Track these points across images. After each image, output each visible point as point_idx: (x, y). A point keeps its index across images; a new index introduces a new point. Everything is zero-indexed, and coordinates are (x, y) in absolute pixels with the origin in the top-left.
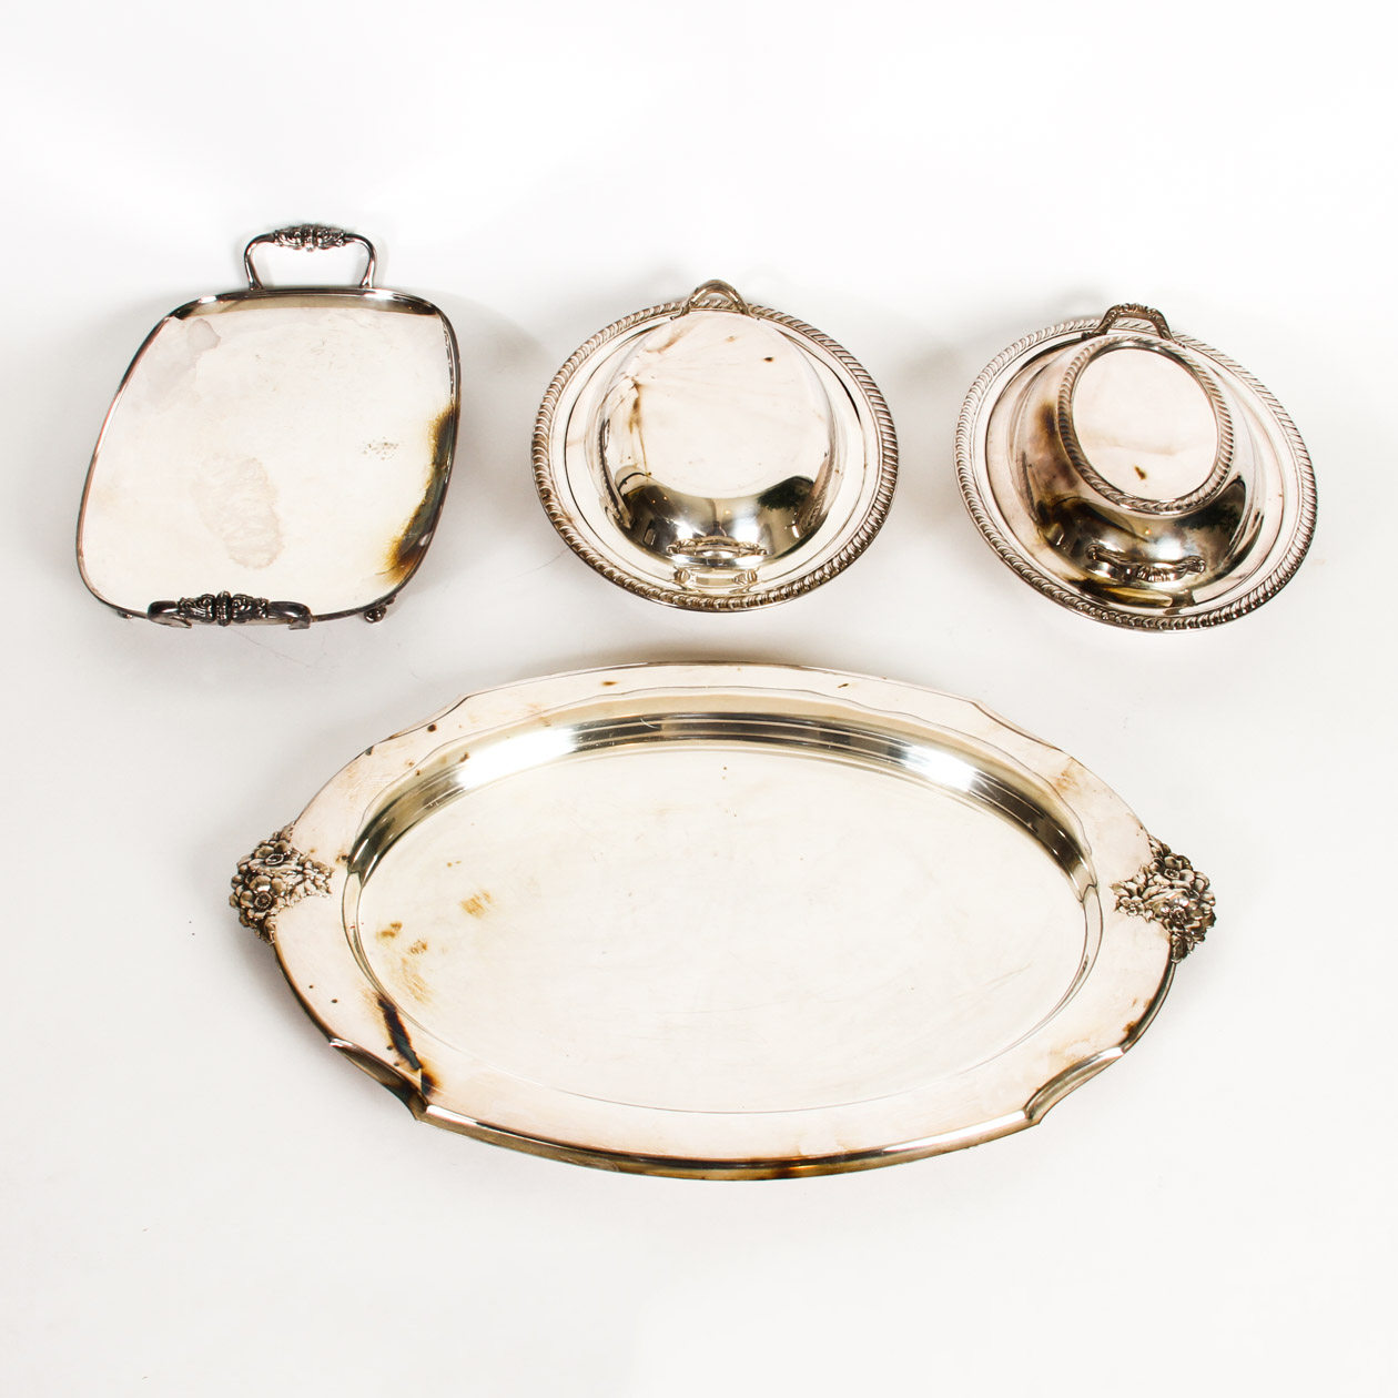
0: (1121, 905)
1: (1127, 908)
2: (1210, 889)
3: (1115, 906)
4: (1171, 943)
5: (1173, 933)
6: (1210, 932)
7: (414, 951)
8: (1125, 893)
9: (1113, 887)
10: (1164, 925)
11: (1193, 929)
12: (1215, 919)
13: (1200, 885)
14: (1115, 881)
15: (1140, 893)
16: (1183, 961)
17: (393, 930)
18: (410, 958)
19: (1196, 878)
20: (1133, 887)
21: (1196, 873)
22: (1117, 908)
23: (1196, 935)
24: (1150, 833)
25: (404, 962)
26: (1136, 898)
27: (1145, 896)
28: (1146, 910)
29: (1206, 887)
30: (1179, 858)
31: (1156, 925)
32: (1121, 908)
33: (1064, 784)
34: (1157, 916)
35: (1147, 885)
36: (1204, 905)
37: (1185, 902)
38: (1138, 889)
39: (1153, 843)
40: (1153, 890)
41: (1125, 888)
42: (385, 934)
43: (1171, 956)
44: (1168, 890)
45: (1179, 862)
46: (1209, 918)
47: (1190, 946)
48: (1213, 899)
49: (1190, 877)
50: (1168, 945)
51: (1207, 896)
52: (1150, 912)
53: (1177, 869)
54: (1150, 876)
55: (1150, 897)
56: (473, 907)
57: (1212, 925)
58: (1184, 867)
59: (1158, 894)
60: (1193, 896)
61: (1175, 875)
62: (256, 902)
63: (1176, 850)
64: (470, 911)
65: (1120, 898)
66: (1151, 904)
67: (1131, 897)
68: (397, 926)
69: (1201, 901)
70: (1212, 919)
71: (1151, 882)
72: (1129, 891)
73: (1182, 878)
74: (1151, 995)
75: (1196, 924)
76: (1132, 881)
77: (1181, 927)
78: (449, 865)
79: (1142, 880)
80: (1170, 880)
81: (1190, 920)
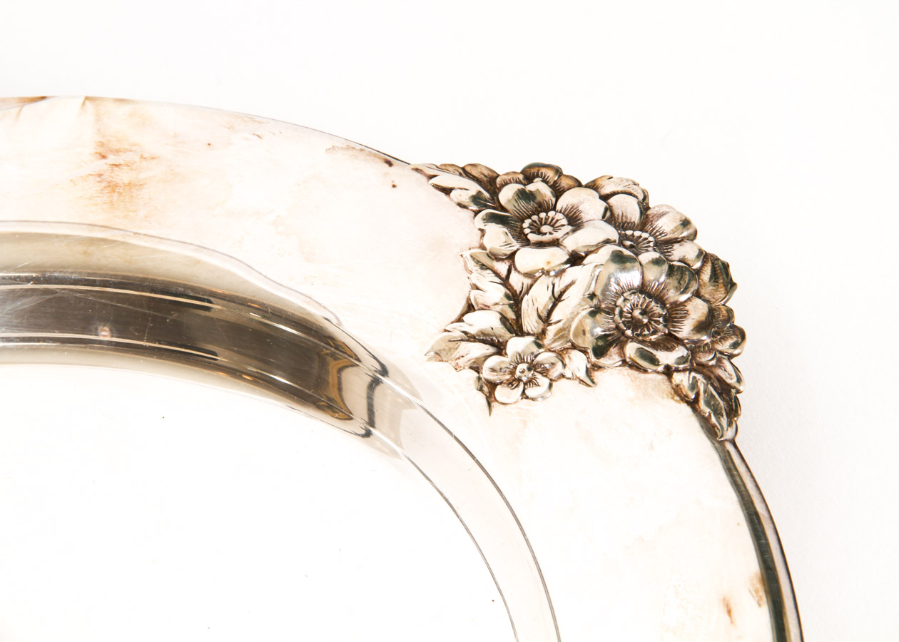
0: (493, 386)
1: (513, 382)
2: (652, 203)
3: (481, 399)
4: (684, 398)
5: (668, 372)
6: (741, 306)
8: (479, 350)
9: (438, 355)
10: (634, 366)
11: (701, 327)
12: (726, 267)
13: (628, 208)
14: (434, 337)
15: (516, 328)
16: (741, 421)
19: (605, 198)
20: (487, 321)
21: (593, 186)
22: (490, 399)
23: (719, 335)
24: (416, 162)
26: (516, 345)
27: (530, 322)
28: (560, 354)
29: (644, 208)
30: (529, 174)
31: (614, 376)
32: (500, 393)
33: (123, 176)
34: (600, 351)
35: (515, 299)
36: (678, 252)
37: (632, 277)
38: (504, 319)
39: (445, 180)
40: (538, 297)
41: (471, 338)
43: (711, 431)
44: (573, 272)
45: (537, 186)
46: (714, 276)
47: (727, 373)
48: (686, 223)
49: (591, 207)
50: (687, 409)
51: (666, 226)
52: (576, 355)
53: (543, 207)
54: (502, 268)
55: (546, 319)
57: (731, 286)
58: (558, 192)
59: (557, 300)
60: (636, 247)
61: (553, 224)
63: (507, 163)
65: (476, 368)
66: (561, 334)
67: (500, 348)
69: (665, 245)
70: (721, 274)
71: (517, 281)
72: (484, 338)
73: (575, 221)
74: (751, 564)
75: (697, 310)
76: (470, 308)
77: (670, 341)
79: (494, 293)
80: (556, 243)
81: (674, 314)
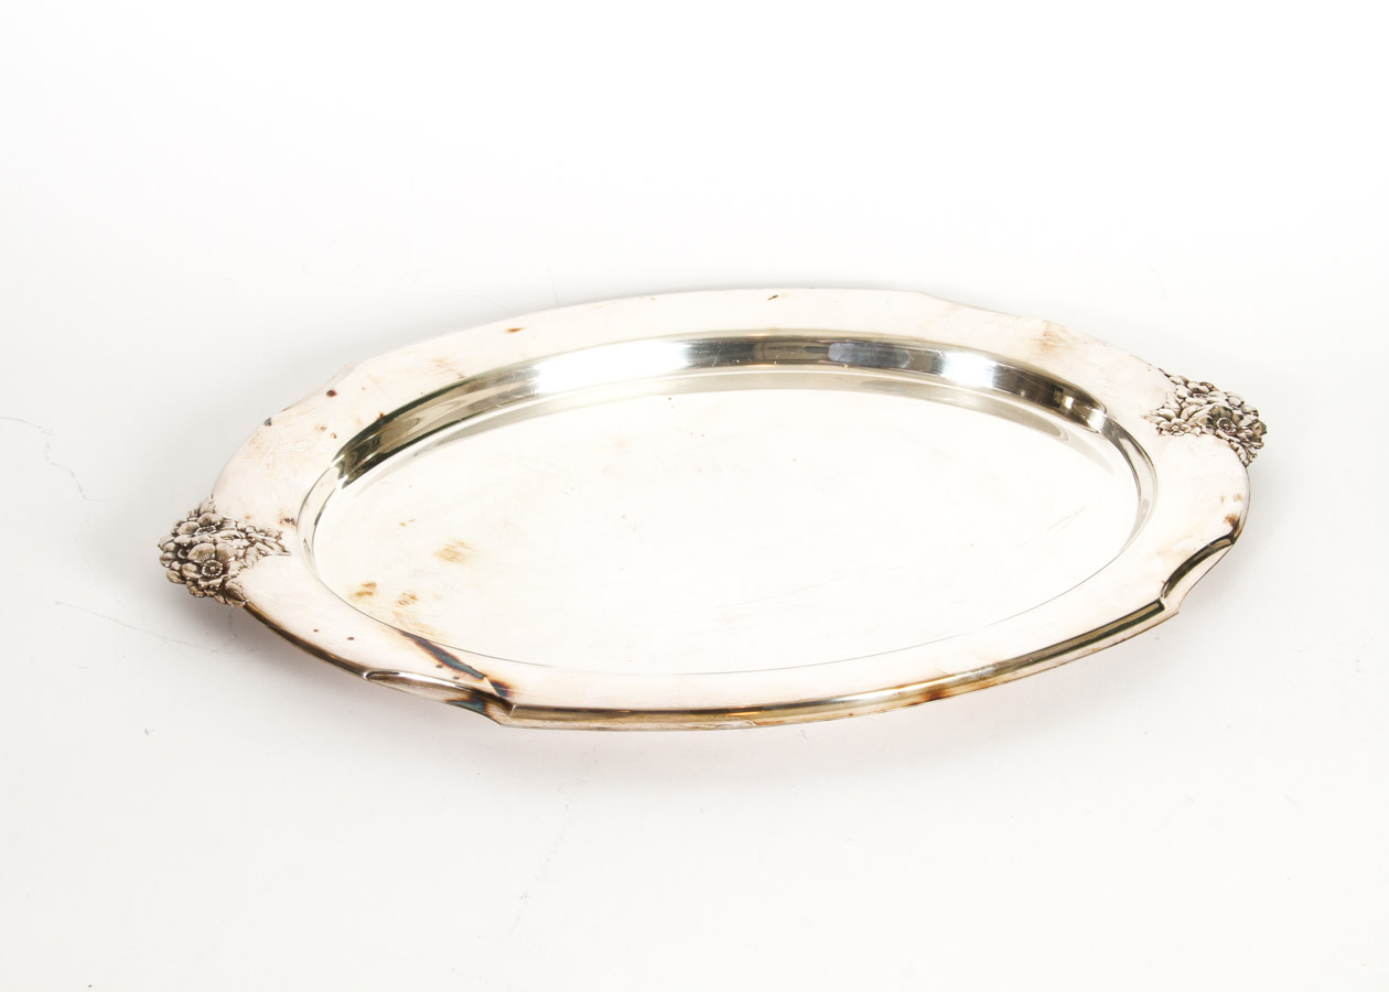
0: (1162, 429)
1: (1170, 430)
3: (1156, 432)
5: (1231, 442)
7: (403, 603)
8: (1162, 419)
9: (1146, 418)
10: (1218, 436)
12: (1265, 427)
13: (1236, 401)
14: (1145, 412)
15: (1178, 416)
17: (368, 589)
18: (402, 609)
20: (1168, 412)
22: (1159, 433)
25: (397, 614)
26: (1176, 420)
27: (1184, 416)
28: (1192, 426)
31: (1208, 436)
32: (1164, 432)
34: (1206, 429)
35: (1181, 408)
38: (1175, 413)
40: (1190, 410)
41: (1161, 416)
42: (360, 594)
44: (1205, 406)
51: (1247, 409)
52: (1197, 428)
54: (1181, 400)
55: (1190, 416)
56: (452, 555)
57: (1265, 432)
58: (1211, 391)
59: (1197, 412)
62: (203, 571)
64: (451, 559)
65: (1159, 424)
67: (1169, 420)
68: (371, 585)
69: (1243, 413)
71: (1184, 404)
76: (1164, 408)
77: (1234, 435)
78: (403, 524)
79: (1175, 406)
81: (1241, 429)
